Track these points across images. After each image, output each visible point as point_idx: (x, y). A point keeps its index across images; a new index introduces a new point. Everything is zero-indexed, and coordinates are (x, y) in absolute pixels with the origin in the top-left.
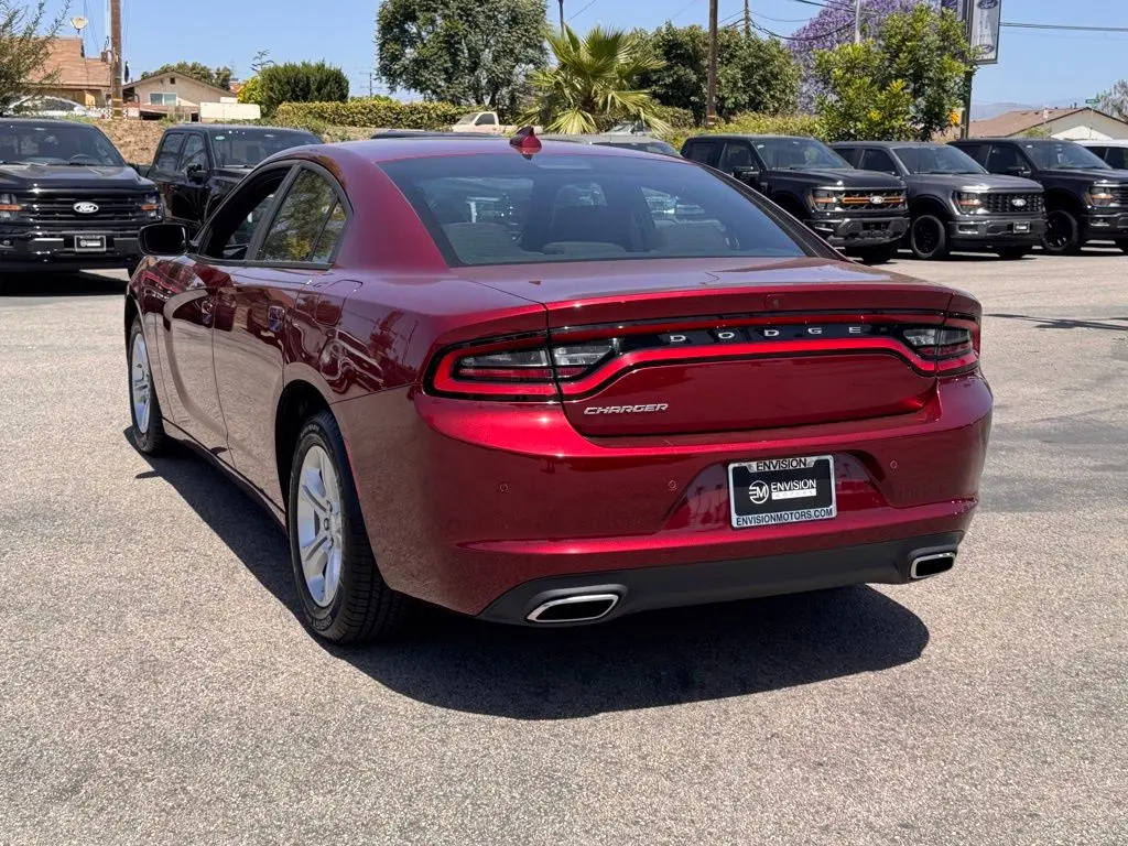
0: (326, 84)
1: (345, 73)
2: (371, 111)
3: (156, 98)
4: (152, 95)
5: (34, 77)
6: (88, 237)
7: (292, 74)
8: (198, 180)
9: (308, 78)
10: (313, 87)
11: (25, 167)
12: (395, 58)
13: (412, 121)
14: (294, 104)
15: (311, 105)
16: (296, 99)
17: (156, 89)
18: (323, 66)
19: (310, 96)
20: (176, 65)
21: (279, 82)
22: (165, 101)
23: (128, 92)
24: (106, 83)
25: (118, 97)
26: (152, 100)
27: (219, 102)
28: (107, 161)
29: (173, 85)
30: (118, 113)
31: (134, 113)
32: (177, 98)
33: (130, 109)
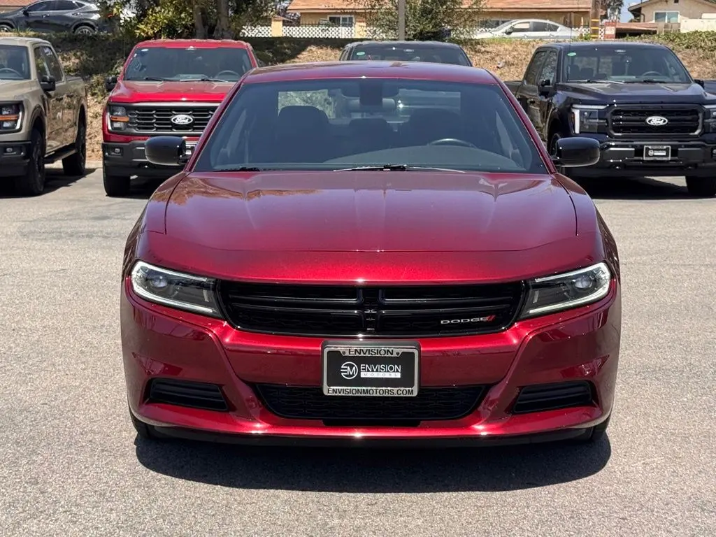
3: (659, 16)
4: (657, 14)
6: (656, 147)
11: (606, 85)
17: (661, 8)
22: (669, 19)
23: (637, 12)
24: (590, 6)
25: (596, 18)
26: (656, 19)
27: (701, 18)
28: (676, 78)
29: (677, 4)
30: (595, 32)
31: (611, 31)
32: (679, 15)
33: (608, 28)
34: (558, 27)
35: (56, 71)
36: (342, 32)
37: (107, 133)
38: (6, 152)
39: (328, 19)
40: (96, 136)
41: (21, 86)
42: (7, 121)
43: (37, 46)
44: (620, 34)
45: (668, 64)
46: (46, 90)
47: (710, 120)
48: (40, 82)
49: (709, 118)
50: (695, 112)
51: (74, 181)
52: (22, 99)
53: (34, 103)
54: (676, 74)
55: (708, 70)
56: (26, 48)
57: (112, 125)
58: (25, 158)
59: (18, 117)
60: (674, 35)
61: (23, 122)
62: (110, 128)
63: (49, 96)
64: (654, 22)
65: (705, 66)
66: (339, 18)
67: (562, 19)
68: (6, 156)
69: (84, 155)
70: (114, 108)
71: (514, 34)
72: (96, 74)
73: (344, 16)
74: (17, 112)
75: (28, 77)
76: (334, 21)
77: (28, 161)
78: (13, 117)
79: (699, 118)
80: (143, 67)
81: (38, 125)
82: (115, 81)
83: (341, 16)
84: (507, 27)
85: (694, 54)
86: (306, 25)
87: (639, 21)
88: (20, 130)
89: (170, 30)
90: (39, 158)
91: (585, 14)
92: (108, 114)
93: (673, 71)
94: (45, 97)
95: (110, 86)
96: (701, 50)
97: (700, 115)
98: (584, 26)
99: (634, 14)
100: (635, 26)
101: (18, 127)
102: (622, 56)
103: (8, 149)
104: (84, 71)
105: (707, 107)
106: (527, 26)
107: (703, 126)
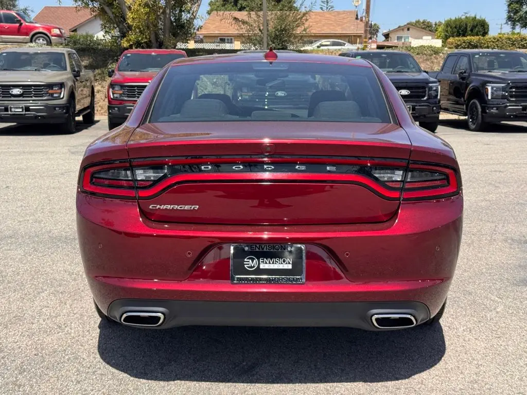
0: (476, 27)
1: (487, 20)
2: (498, 40)
3: (399, 38)
4: (398, 37)
5: (299, 31)
7: (458, 23)
8: (463, 78)
9: (466, 25)
10: (469, 29)
12: (516, 12)
13: (521, 45)
14: (457, 38)
15: (465, 38)
16: (458, 36)
17: (400, 34)
18: (475, 18)
19: (466, 34)
20: (414, 22)
21: (451, 28)
22: (405, 40)
23: (387, 36)
24: (363, 32)
25: (366, 38)
26: (397, 40)
27: (422, 39)
28: (414, 70)
29: (408, 32)
30: (366, 46)
31: (374, 46)
32: (410, 38)
33: (372, 44)
34: (345, 44)
35: (79, 66)
36: (227, 46)
37: (110, 99)
38: (55, 110)
39: (219, 39)
40: (98, 103)
41: (62, 75)
42: (56, 93)
43: (69, 52)
44: (379, 47)
45: (409, 62)
46: (75, 76)
47: (432, 92)
48: (72, 72)
49: (431, 90)
50: (424, 88)
51: (90, 126)
52: (63, 81)
53: (70, 84)
54: (414, 68)
55: (428, 66)
56: (63, 54)
57: (113, 95)
58: (66, 113)
59: (61, 91)
60: (409, 48)
61: (64, 94)
62: (112, 97)
63: (77, 80)
64: (396, 41)
65: (427, 64)
66: (225, 39)
67: (347, 40)
68: (55, 112)
69: (94, 112)
70: (114, 86)
71: (322, 48)
72: (98, 69)
73: (229, 38)
74: (61, 88)
75: (66, 69)
76: (222, 40)
77: (67, 115)
78: (59, 91)
79: (426, 91)
80: (128, 64)
81: (72, 96)
82: (113, 71)
83: (226, 38)
84: (318, 44)
85: (421, 58)
86: (207, 43)
87: (388, 41)
88: (63, 98)
89: (138, 44)
90: (73, 113)
91: (360, 36)
92: (111, 89)
93: (412, 66)
94: (75, 80)
95: (111, 74)
96: (424, 56)
97: (427, 89)
98: (359, 43)
99: (385, 37)
100: (386, 44)
101: (62, 96)
102: (385, 58)
103: (57, 109)
104: (91, 67)
105: (430, 85)
106: (328, 43)
107: (428, 95)
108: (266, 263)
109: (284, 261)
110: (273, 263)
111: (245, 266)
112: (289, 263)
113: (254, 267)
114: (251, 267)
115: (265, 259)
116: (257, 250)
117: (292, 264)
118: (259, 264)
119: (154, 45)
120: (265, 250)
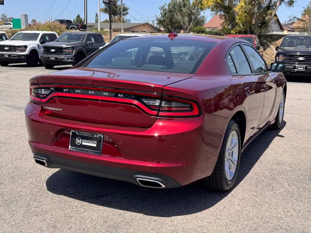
108: (85, 142)
109: (93, 142)
110: (88, 143)
111: (76, 142)
112: (95, 144)
113: (80, 143)
114: (78, 143)
115: (85, 140)
116: (82, 135)
117: (97, 144)
118: (82, 142)
119: (248, 33)
120: (85, 135)
